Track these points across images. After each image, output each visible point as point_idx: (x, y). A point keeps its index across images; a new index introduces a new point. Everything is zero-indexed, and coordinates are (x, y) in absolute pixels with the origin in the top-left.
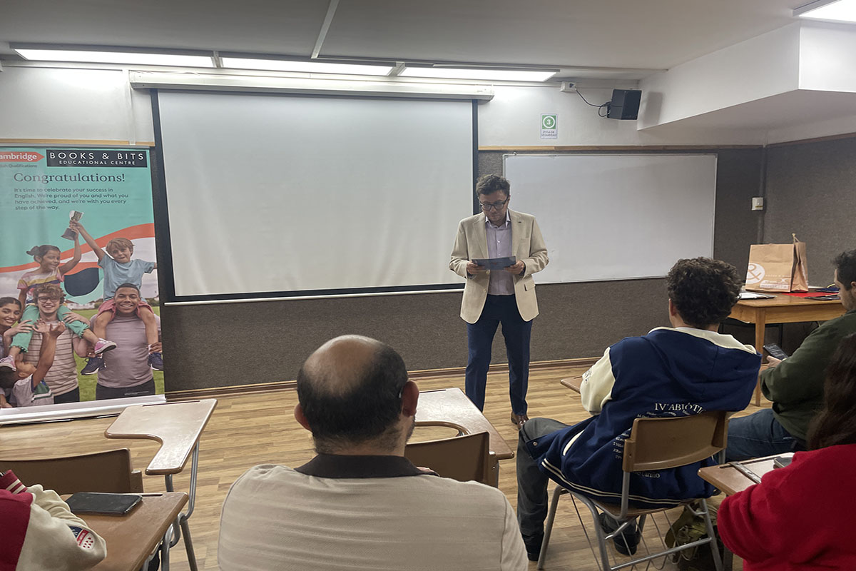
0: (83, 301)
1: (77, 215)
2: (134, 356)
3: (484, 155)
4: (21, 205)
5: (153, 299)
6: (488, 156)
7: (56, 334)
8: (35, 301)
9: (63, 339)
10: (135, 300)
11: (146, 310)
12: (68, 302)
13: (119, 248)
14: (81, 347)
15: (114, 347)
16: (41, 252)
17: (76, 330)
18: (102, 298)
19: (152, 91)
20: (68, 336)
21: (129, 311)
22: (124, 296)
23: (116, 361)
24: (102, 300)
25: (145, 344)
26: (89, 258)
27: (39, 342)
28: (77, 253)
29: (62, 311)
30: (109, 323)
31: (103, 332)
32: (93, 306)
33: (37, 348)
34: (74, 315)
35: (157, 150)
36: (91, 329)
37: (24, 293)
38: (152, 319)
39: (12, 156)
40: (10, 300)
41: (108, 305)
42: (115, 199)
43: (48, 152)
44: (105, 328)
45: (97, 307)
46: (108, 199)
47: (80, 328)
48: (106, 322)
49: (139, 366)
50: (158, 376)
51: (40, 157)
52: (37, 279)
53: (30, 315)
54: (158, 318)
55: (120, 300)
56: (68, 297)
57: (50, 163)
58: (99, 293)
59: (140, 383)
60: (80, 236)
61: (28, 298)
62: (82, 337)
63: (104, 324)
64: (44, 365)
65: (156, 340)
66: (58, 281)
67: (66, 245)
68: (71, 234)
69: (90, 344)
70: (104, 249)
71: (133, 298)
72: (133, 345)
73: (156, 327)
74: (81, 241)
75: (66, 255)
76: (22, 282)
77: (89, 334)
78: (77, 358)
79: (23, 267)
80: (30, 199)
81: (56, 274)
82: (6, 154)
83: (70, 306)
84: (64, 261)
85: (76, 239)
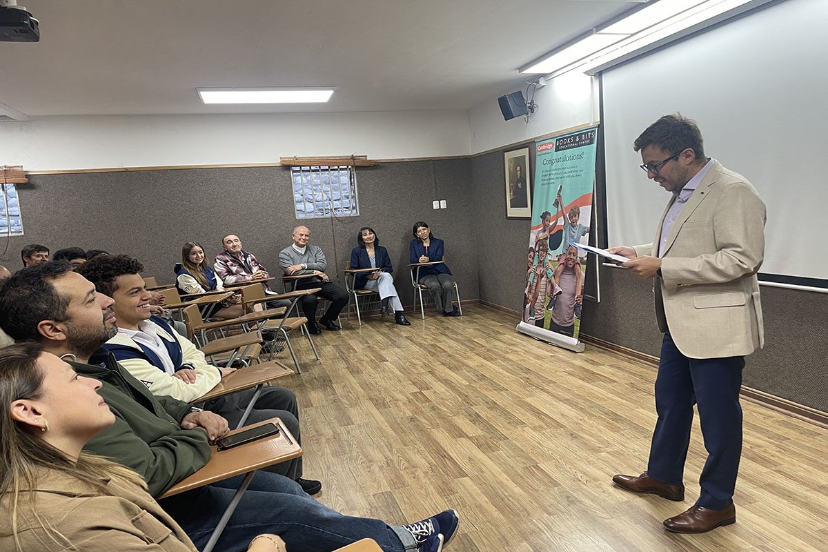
0: (553, 255)
1: (561, 187)
2: (569, 302)
4: (543, 182)
5: (582, 258)
7: (542, 276)
8: (538, 251)
9: (544, 281)
10: (575, 258)
11: (578, 265)
12: (549, 254)
13: (575, 213)
14: (549, 288)
15: (560, 293)
17: (549, 276)
18: (561, 253)
19: (599, 73)
20: (545, 279)
21: (571, 266)
22: (570, 254)
23: (561, 303)
24: (560, 255)
25: (574, 295)
26: (561, 222)
27: (536, 281)
28: (557, 218)
29: (546, 261)
30: (562, 274)
31: (558, 280)
32: (557, 259)
33: (535, 284)
34: (550, 265)
35: (601, 127)
36: (555, 276)
37: (536, 246)
38: (580, 274)
39: (544, 147)
40: (531, 249)
41: (562, 261)
42: (578, 173)
43: (557, 140)
44: (560, 277)
45: (559, 259)
46: (575, 174)
47: (551, 274)
48: (560, 272)
49: (569, 311)
50: (577, 322)
51: (553, 145)
52: (541, 236)
53: (536, 263)
54: (583, 275)
55: (568, 256)
56: (550, 251)
57: (557, 150)
58: (560, 250)
59: (568, 325)
60: (560, 205)
61: (537, 249)
62: (550, 282)
63: (559, 274)
64: (535, 298)
65: (580, 294)
66: (546, 239)
67: (553, 211)
68: (556, 204)
69: (552, 287)
70: (567, 215)
71: (574, 256)
72: (569, 294)
73: (581, 283)
75: (553, 219)
76: (537, 237)
77: (553, 280)
78: (547, 297)
79: (538, 227)
80: (547, 178)
81: (547, 232)
82: (541, 146)
83: (549, 258)
84: (551, 224)
85: (558, 207)
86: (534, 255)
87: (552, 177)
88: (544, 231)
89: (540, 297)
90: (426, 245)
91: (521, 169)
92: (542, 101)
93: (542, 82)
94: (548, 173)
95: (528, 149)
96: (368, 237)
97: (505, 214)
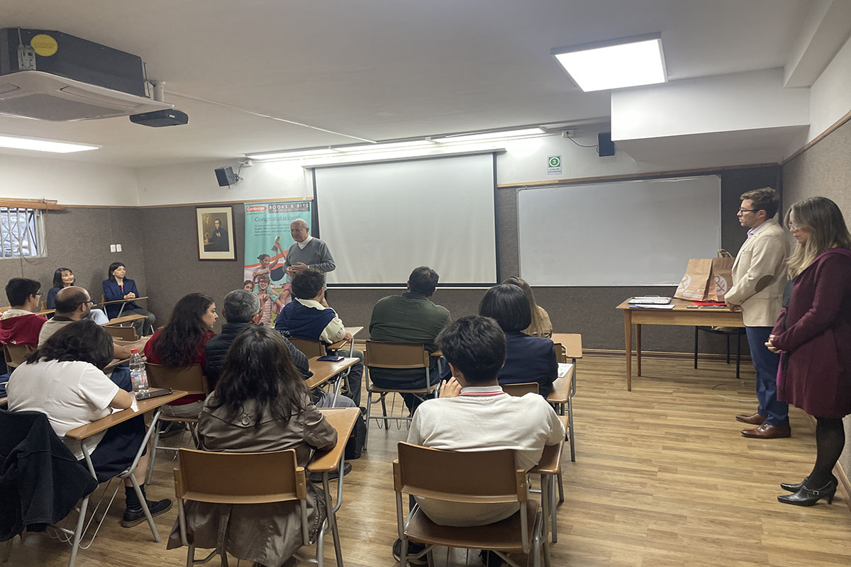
0: (277, 284)
1: (279, 238)
3: (502, 190)
4: (256, 234)
6: (505, 190)
7: (265, 300)
8: (258, 283)
9: (268, 303)
12: (271, 284)
14: (275, 308)
16: (262, 258)
17: (273, 299)
18: (285, 282)
19: (313, 169)
20: (270, 302)
24: (285, 284)
28: (277, 258)
29: (268, 289)
31: (284, 301)
32: (281, 287)
34: (273, 291)
35: (315, 201)
36: (279, 299)
37: (254, 279)
39: (255, 209)
40: (249, 282)
41: (287, 287)
43: (269, 206)
47: (275, 298)
51: (266, 208)
52: (260, 271)
53: (256, 290)
56: (272, 282)
57: (270, 212)
60: (279, 250)
61: (256, 281)
62: (275, 303)
63: (285, 297)
66: (268, 273)
67: (272, 254)
68: (275, 249)
69: (278, 307)
74: (279, 252)
75: (273, 259)
76: (254, 273)
77: (278, 302)
78: (273, 314)
79: (257, 265)
80: (260, 231)
81: (267, 269)
82: (251, 207)
83: (272, 286)
84: (271, 263)
85: (277, 251)
86: (253, 286)
87: (268, 230)
88: (264, 268)
89: (265, 315)
90: (121, 283)
91: (220, 223)
92: (247, 175)
93: (250, 163)
94: (262, 228)
95: (231, 208)
96: (68, 277)
97: (197, 256)
